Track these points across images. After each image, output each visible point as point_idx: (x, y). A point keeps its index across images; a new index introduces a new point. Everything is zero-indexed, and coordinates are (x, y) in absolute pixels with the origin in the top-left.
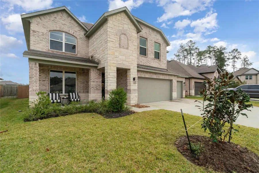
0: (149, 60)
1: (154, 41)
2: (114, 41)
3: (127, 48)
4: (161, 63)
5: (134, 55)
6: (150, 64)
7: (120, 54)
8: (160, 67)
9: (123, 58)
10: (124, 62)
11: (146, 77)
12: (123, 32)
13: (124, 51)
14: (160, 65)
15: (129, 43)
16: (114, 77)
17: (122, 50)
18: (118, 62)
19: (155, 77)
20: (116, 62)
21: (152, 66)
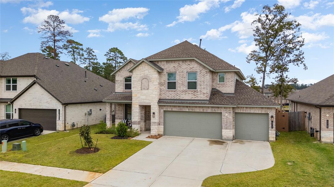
0: (178, 93)
1: (186, 72)
2: (137, 86)
3: (148, 89)
4: (197, 94)
5: (154, 93)
6: (179, 97)
7: (142, 95)
8: (195, 99)
9: (144, 97)
10: (145, 101)
11: (173, 110)
12: (144, 77)
13: (145, 92)
14: (195, 96)
15: (149, 84)
16: (136, 112)
17: (144, 91)
18: (140, 101)
19: (187, 111)
20: (138, 101)
21: (183, 99)
